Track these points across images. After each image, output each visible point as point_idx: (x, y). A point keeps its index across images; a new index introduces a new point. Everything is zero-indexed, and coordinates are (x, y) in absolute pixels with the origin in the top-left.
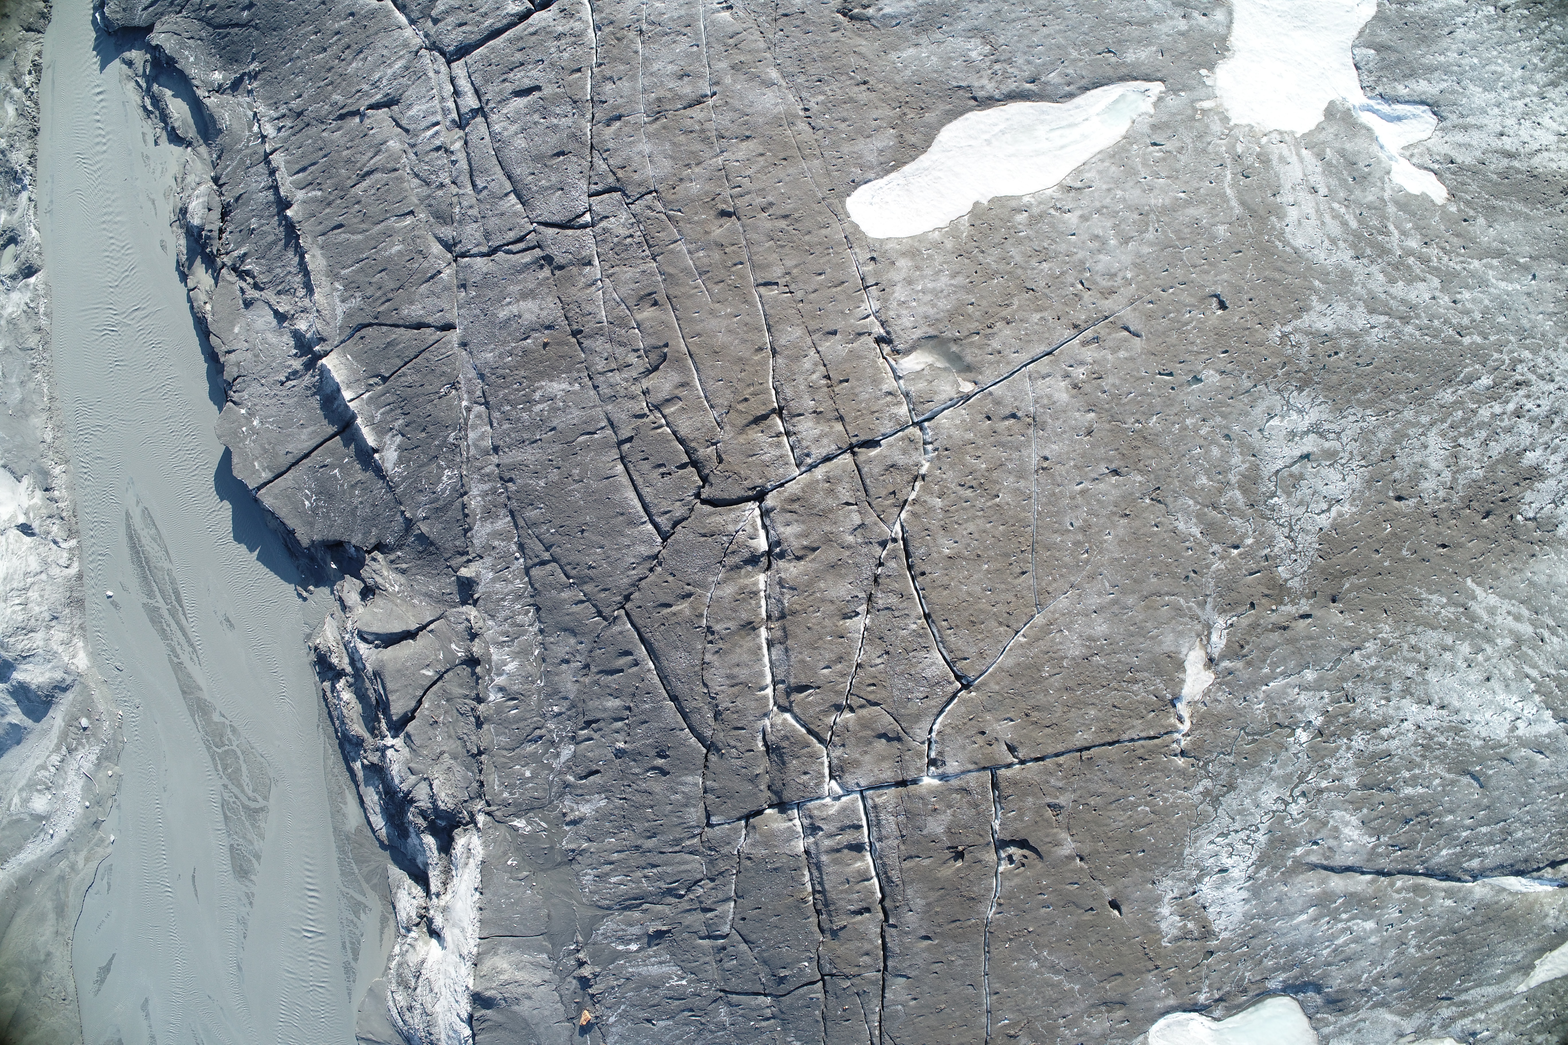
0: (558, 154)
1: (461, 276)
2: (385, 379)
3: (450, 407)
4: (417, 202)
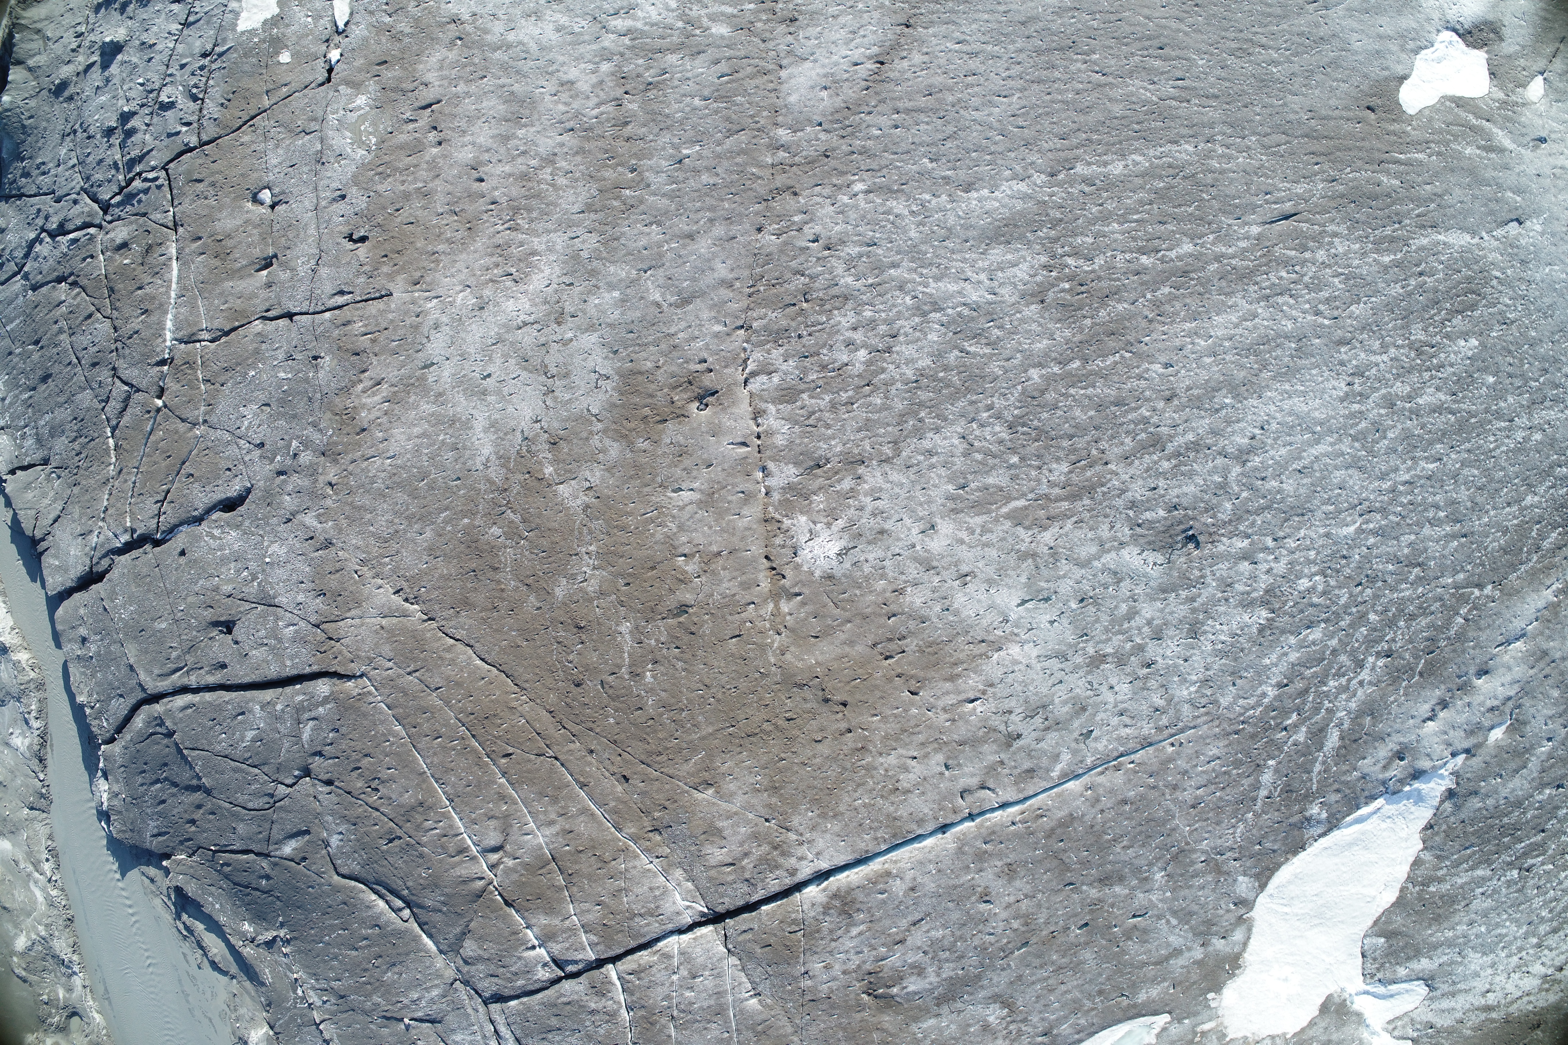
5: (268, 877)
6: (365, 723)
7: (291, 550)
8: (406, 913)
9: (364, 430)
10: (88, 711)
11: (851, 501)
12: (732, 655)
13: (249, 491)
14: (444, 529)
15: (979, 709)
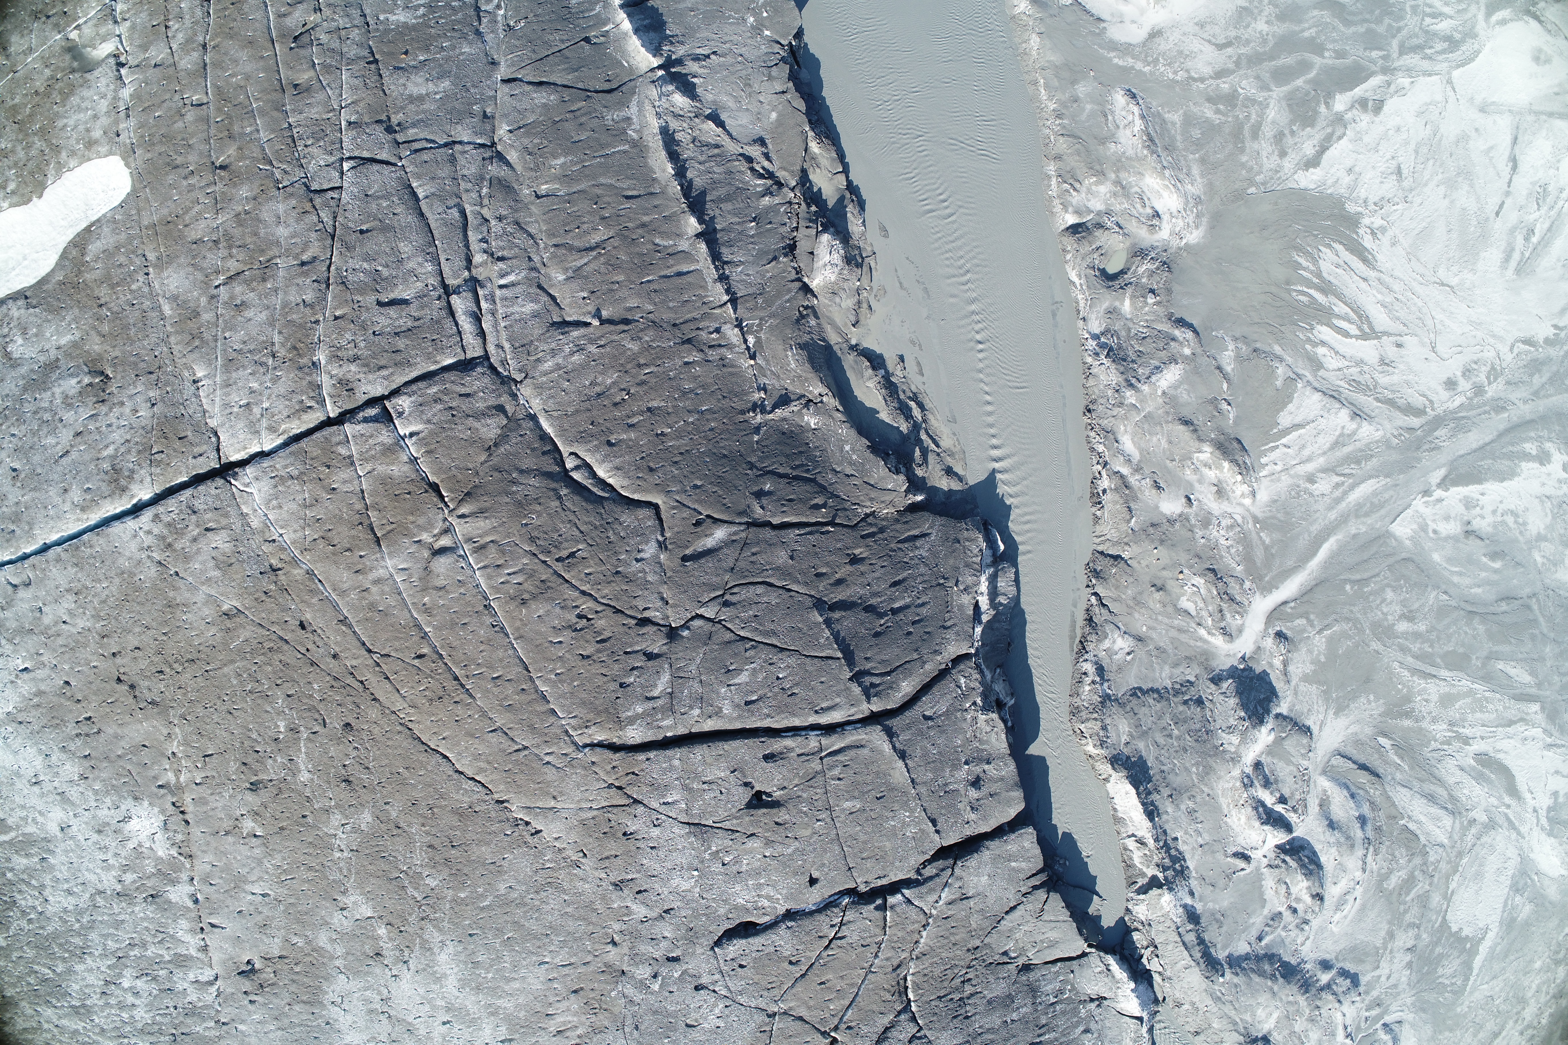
0: (367, 231)
1: (488, 127)
2: (587, 40)
3: (517, 9)
4: (532, 207)
5: (759, 495)
6: (584, 695)
7: (665, 881)
8: (570, 464)
9: (575, 992)
10: (979, 701)
11: (124, 863)
12: (210, 739)
13: (718, 943)
14: (486, 890)
15: (19, 661)
